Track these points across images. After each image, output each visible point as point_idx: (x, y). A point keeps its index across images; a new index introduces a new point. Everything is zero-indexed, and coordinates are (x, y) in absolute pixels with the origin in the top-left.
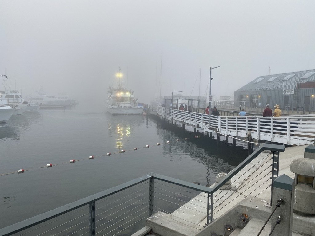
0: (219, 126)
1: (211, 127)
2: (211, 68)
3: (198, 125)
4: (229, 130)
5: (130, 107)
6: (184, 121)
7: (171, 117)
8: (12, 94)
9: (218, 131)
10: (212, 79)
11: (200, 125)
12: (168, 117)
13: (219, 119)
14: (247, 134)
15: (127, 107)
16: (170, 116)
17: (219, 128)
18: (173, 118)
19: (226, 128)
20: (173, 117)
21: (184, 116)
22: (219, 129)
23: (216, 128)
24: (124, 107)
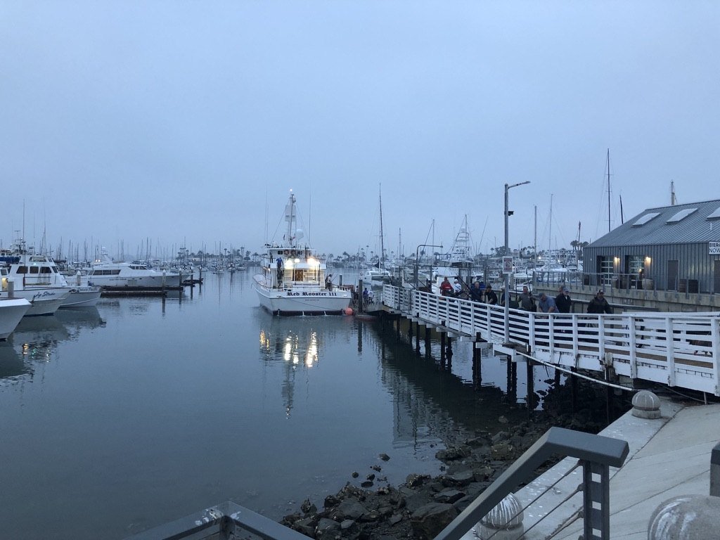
0: (531, 338)
1: (511, 340)
2: (506, 186)
3: (479, 334)
4: (556, 349)
5: (317, 294)
6: (443, 323)
7: (414, 313)
8: (35, 264)
9: (529, 353)
10: (511, 213)
11: (485, 335)
12: (407, 312)
13: (531, 319)
14: (601, 363)
15: (310, 294)
16: (411, 310)
17: (531, 343)
18: (418, 314)
19: (547, 344)
20: (418, 311)
21: (445, 309)
22: (530, 347)
23: (524, 344)
24: (304, 294)
